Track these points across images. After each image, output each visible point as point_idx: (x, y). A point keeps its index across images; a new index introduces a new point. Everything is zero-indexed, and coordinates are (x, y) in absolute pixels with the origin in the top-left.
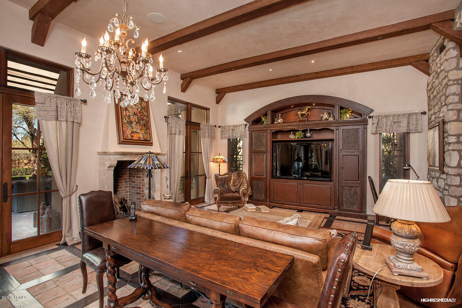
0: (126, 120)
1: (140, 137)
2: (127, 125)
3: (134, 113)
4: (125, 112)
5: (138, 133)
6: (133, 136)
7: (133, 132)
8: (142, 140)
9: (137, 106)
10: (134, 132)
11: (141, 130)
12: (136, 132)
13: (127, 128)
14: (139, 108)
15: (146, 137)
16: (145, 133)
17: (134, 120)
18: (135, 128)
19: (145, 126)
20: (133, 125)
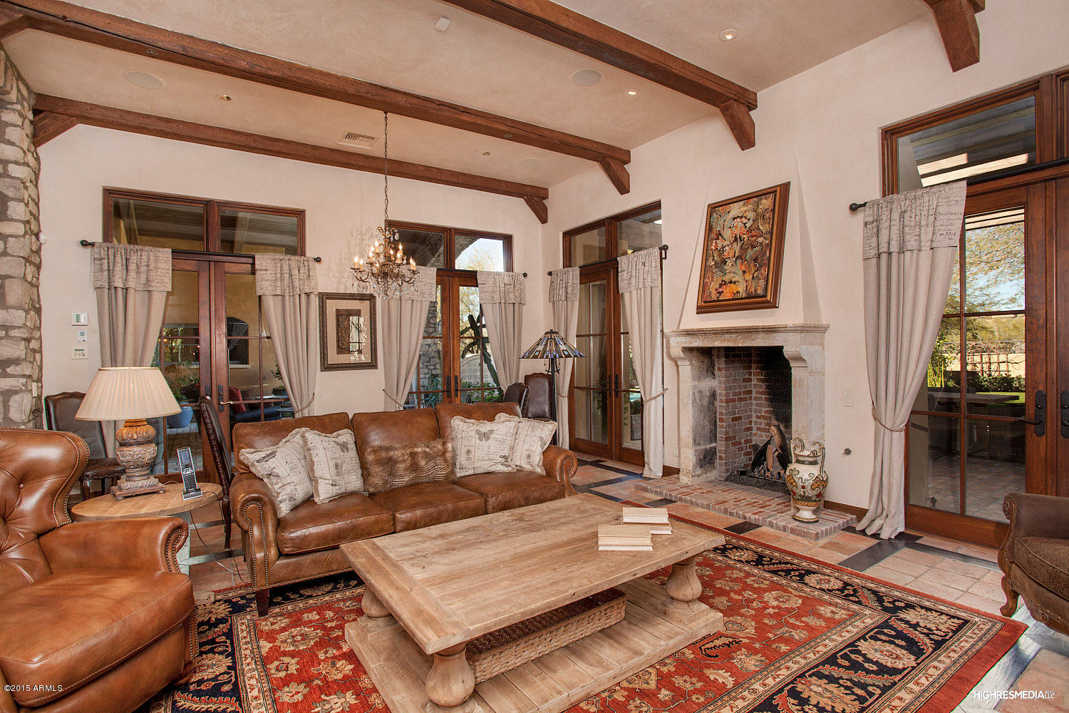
0: (713, 259)
1: (738, 292)
2: (714, 271)
3: (736, 237)
4: (714, 244)
5: (735, 283)
6: (720, 293)
7: (723, 283)
8: (742, 298)
9: (746, 217)
10: (725, 282)
11: (744, 272)
12: (731, 282)
13: (712, 277)
14: (749, 220)
15: (753, 289)
16: (753, 277)
17: (731, 254)
18: (730, 272)
19: (755, 260)
20: (726, 267)
